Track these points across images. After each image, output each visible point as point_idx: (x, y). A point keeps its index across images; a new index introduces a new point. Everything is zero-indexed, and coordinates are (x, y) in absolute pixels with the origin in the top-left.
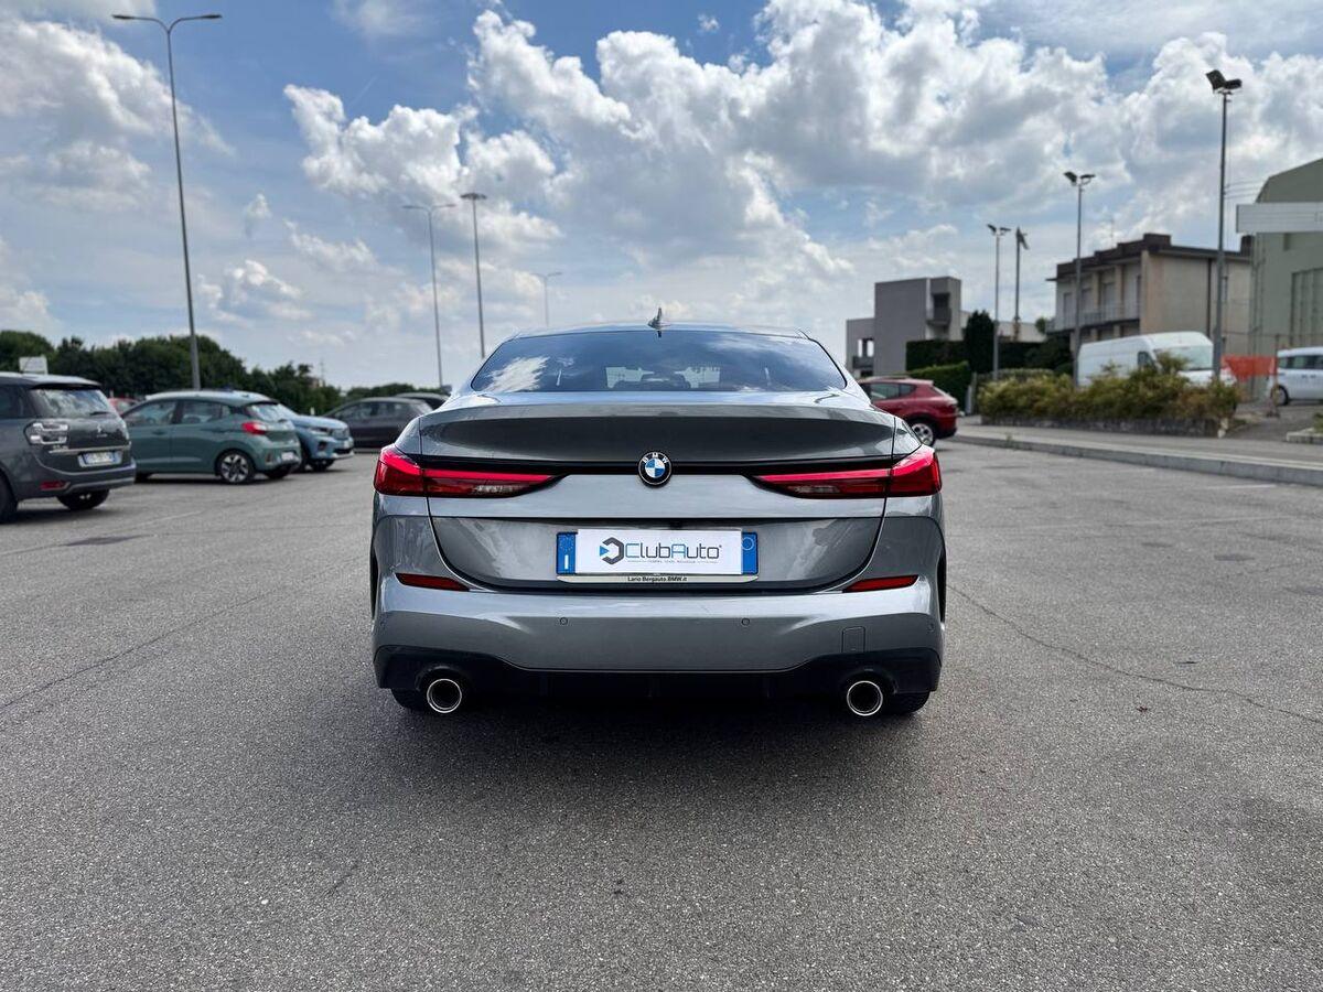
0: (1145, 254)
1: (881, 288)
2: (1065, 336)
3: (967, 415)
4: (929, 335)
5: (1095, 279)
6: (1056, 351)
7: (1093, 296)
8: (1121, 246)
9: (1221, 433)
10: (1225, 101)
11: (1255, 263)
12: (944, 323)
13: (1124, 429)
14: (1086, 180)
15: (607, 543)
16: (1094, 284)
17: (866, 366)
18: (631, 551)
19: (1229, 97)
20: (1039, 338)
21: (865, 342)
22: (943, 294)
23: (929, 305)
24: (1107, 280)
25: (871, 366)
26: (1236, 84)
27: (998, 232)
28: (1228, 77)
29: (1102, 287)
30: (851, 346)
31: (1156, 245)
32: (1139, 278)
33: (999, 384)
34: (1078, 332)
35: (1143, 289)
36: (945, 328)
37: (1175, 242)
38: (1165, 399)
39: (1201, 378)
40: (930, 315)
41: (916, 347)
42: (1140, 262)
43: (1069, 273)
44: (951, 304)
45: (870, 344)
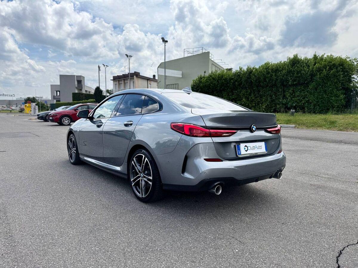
0: (135, 76)
1: (62, 77)
4: (77, 92)
5: (123, 81)
7: (122, 86)
10: (165, 45)
11: (158, 82)
12: (81, 88)
15: (245, 147)
16: (123, 83)
17: (58, 99)
18: (249, 148)
19: (166, 44)
22: (80, 80)
23: (76, 83)
24: (126, 82)
25: (60, 99)
26: (167, 41)
27: (105, 66)
28: (166, 40)
29: (125, 83)
30: (52, 92)
31: (137, 75)
32: (133, 82)
35: (135, 85)
36: (81, 90)
37: (141, 74)
40: (76, 86)
41: (74, 95)
42: (134, 78)
43: (116, 79)
44: (82, 83)
45: (58, 92)
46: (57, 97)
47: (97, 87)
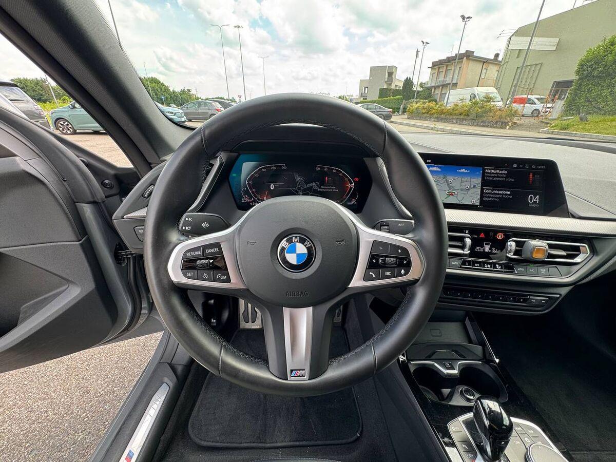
0: (465, 58)
1: (372, 69)
2: (429, 89)
3: (399, 115)
4: (385, 87)
5: (445, 68)
6: (427, 93)
7: (443, 74)
8: (448, 58)
9: (508, 127)
11: (503, 63)
13: (464, 123)
14: (468, 19)
16: (444, 70)
20: (420, 89)
21: (365, 88)
22: (391, 73)
23: (387, 76)
24: (449, 68)
25: (366, 97)
27: (425, 44)
29: (447, 71)
30: (360, 90)
31: (469, 55)
32: (460, 68)
33: (414, 105)
34: (451, 85)
35: (461, 72)
36: (391, 84)
37: (475, 54)
38: (486, 112)
39: (500, 104)
40: (386, 80)
41: (382, 90)
42: (462, 62)
43: (437, 65)
44: (393, 76)
45: (366, 89)
46: (364, 95)
47: (407, 78)
